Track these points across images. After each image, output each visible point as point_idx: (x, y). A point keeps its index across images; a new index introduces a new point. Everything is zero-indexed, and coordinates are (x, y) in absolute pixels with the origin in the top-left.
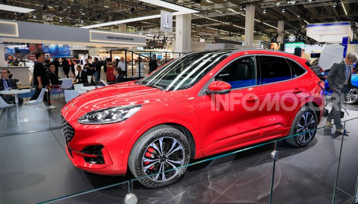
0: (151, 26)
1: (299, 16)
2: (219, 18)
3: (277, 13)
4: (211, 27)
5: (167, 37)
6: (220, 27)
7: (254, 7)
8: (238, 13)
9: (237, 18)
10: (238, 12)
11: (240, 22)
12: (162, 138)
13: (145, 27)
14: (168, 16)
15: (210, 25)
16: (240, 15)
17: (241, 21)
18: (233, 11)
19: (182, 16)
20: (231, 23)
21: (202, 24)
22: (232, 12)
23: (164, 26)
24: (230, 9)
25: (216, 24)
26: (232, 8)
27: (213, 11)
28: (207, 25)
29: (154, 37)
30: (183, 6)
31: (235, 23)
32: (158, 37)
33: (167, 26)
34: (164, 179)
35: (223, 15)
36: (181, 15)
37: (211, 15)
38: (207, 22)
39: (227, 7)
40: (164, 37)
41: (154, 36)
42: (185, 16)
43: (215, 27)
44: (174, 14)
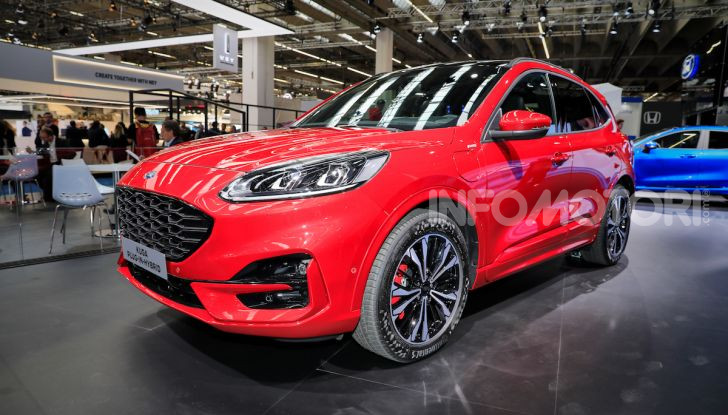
0: (177, 63)
1: (470, 56)
2: (321, 52)
3: (432, 47)
4: (304, 69)
5: (217, 87)
6: (321, 72)
7: (392, 32)
8: (360, 43)
9: (356, 53)
10: (359, 40)
11: (362, 62)
12: (427, 237)
13: (163, 64)
14: (228, 37)
15: (304, 65)
16: (363, 47)
17: (367, 60)
18: (350, 38)
19: (256, 41)
20: (345, 63)
21: (288, 63)
22: (347, 41)
23: (222, 58)
24: (345, 36)
25: (316, 64)
26: (349, 32)
27: (311, 36)
28: (298, 65)
29: (191, 86)
30: (263, 18)
31: (353, 63)
32: (199, 87)
33: (227, 59)
34: (427, 339)
35: (331, 45)
36: (253, 39)
37: (307, 45)
38: (298, 58)
39: (339, 30)
40: (212, 86)
41: (190, 82)
42: (263, 41)
43: (312, 70)
44: (241, 34)
